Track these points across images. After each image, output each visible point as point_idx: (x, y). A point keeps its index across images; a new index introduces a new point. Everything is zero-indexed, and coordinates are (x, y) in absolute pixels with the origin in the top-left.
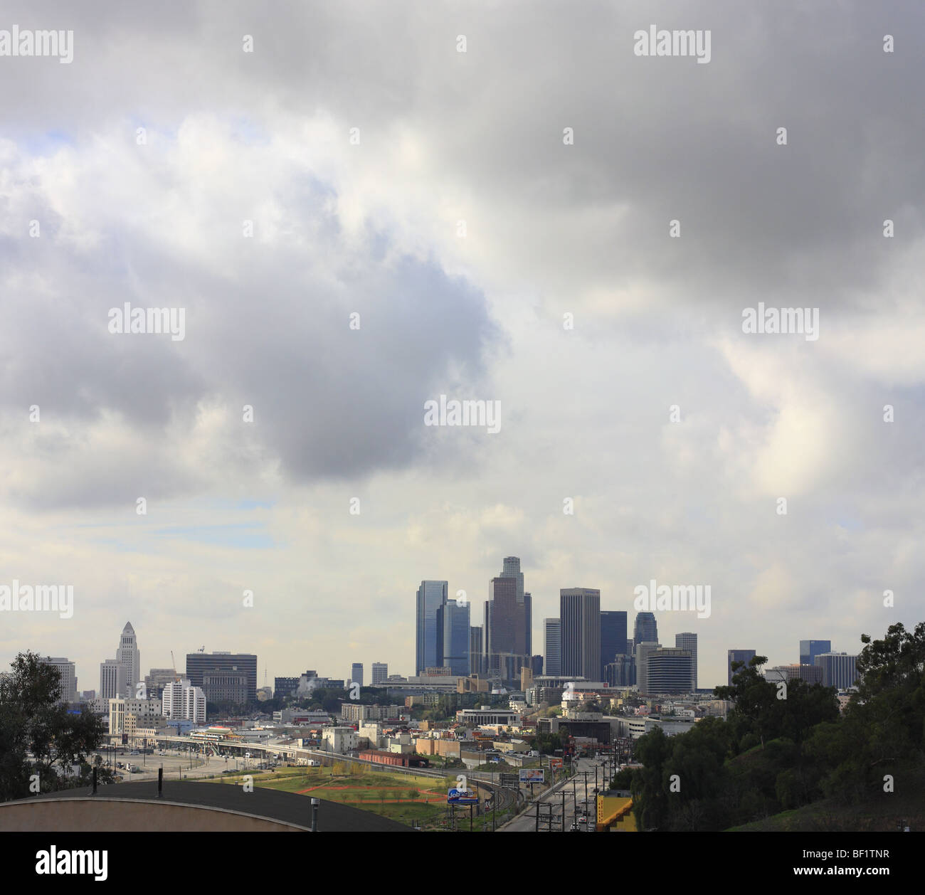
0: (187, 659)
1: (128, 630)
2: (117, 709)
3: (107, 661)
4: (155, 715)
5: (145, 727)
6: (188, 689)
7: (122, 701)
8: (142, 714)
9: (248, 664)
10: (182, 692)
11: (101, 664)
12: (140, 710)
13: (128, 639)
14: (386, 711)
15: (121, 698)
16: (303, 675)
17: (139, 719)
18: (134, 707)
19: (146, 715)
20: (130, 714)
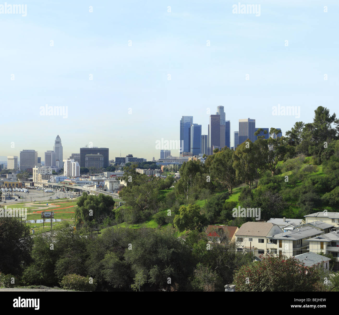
0: (81, 150)
1: (58, 138)
2: (35, 172)
3: (48, 151)
4: (50, 174)
5: (45, 179)
6: (73, 163)
7: (37, 169)
8: (45, 174)
9: (105, 152)
10: (71, 164)
11: (45, 152)
12: (44, 172)
13: (58, 142)
14: (152, 171)
15: (37, 167)
16: (127, 156)
17: (43, 176)
18: (42, 171)
19: (46, 174)
20: (40, 174)
